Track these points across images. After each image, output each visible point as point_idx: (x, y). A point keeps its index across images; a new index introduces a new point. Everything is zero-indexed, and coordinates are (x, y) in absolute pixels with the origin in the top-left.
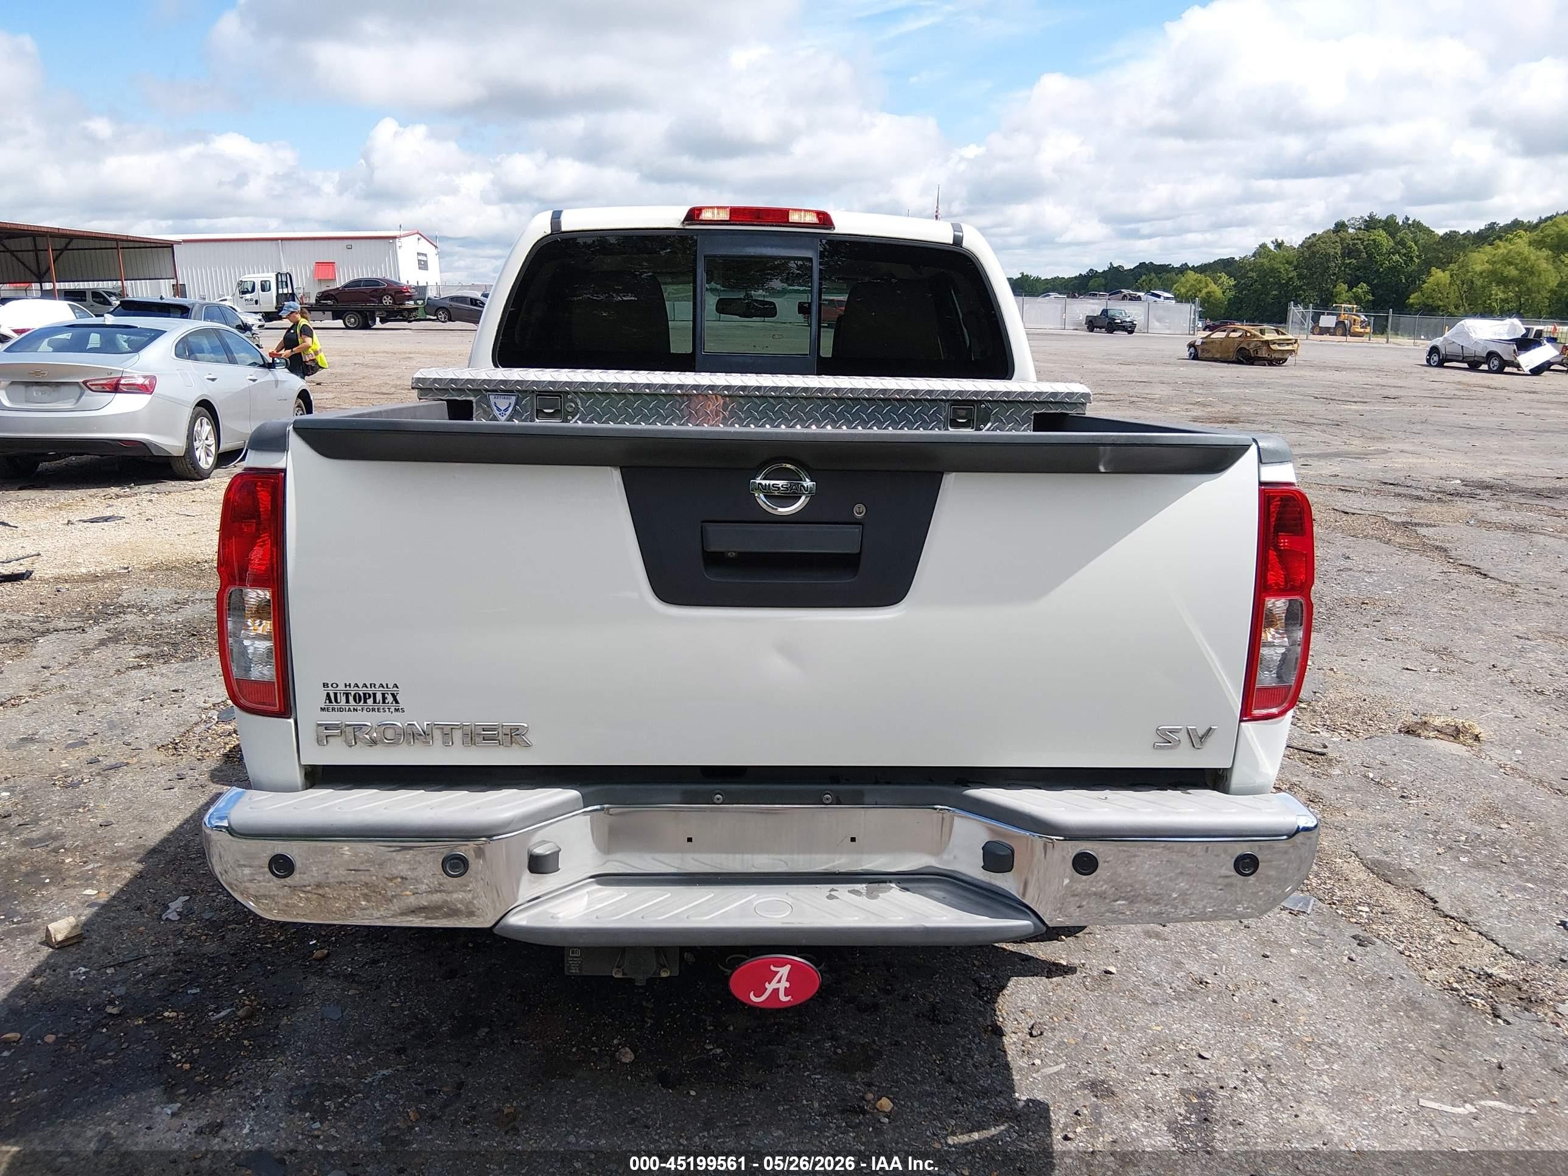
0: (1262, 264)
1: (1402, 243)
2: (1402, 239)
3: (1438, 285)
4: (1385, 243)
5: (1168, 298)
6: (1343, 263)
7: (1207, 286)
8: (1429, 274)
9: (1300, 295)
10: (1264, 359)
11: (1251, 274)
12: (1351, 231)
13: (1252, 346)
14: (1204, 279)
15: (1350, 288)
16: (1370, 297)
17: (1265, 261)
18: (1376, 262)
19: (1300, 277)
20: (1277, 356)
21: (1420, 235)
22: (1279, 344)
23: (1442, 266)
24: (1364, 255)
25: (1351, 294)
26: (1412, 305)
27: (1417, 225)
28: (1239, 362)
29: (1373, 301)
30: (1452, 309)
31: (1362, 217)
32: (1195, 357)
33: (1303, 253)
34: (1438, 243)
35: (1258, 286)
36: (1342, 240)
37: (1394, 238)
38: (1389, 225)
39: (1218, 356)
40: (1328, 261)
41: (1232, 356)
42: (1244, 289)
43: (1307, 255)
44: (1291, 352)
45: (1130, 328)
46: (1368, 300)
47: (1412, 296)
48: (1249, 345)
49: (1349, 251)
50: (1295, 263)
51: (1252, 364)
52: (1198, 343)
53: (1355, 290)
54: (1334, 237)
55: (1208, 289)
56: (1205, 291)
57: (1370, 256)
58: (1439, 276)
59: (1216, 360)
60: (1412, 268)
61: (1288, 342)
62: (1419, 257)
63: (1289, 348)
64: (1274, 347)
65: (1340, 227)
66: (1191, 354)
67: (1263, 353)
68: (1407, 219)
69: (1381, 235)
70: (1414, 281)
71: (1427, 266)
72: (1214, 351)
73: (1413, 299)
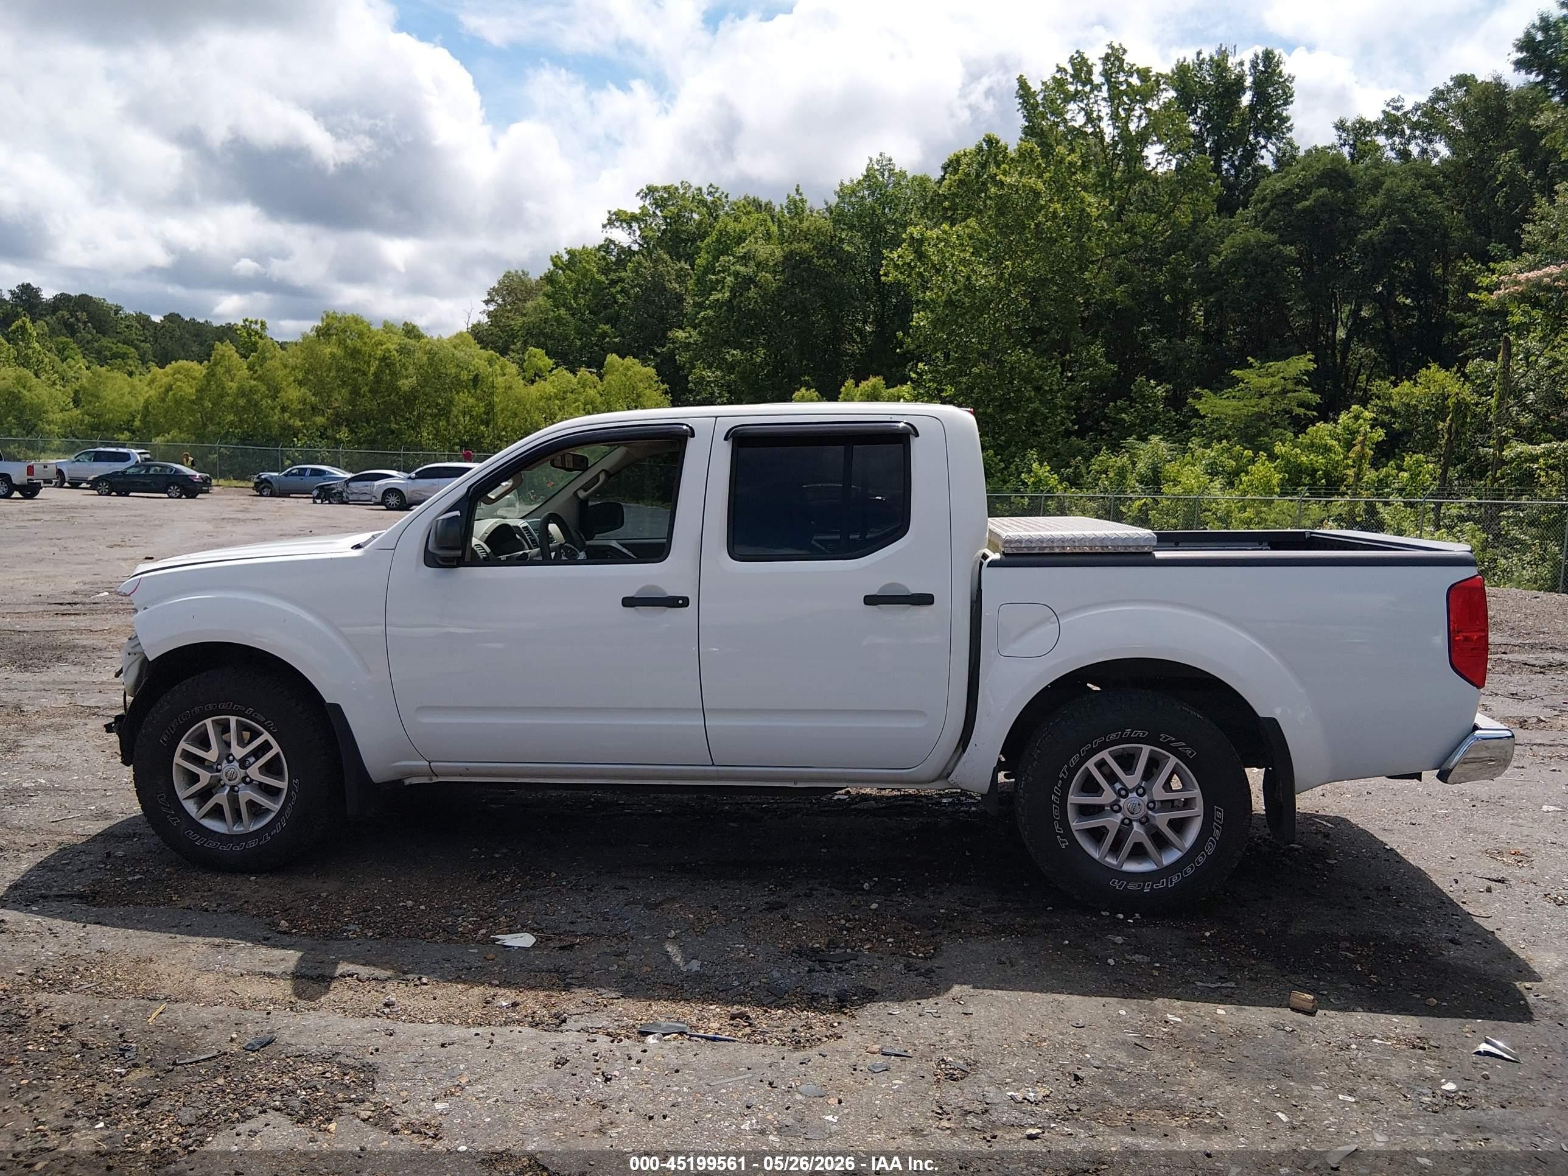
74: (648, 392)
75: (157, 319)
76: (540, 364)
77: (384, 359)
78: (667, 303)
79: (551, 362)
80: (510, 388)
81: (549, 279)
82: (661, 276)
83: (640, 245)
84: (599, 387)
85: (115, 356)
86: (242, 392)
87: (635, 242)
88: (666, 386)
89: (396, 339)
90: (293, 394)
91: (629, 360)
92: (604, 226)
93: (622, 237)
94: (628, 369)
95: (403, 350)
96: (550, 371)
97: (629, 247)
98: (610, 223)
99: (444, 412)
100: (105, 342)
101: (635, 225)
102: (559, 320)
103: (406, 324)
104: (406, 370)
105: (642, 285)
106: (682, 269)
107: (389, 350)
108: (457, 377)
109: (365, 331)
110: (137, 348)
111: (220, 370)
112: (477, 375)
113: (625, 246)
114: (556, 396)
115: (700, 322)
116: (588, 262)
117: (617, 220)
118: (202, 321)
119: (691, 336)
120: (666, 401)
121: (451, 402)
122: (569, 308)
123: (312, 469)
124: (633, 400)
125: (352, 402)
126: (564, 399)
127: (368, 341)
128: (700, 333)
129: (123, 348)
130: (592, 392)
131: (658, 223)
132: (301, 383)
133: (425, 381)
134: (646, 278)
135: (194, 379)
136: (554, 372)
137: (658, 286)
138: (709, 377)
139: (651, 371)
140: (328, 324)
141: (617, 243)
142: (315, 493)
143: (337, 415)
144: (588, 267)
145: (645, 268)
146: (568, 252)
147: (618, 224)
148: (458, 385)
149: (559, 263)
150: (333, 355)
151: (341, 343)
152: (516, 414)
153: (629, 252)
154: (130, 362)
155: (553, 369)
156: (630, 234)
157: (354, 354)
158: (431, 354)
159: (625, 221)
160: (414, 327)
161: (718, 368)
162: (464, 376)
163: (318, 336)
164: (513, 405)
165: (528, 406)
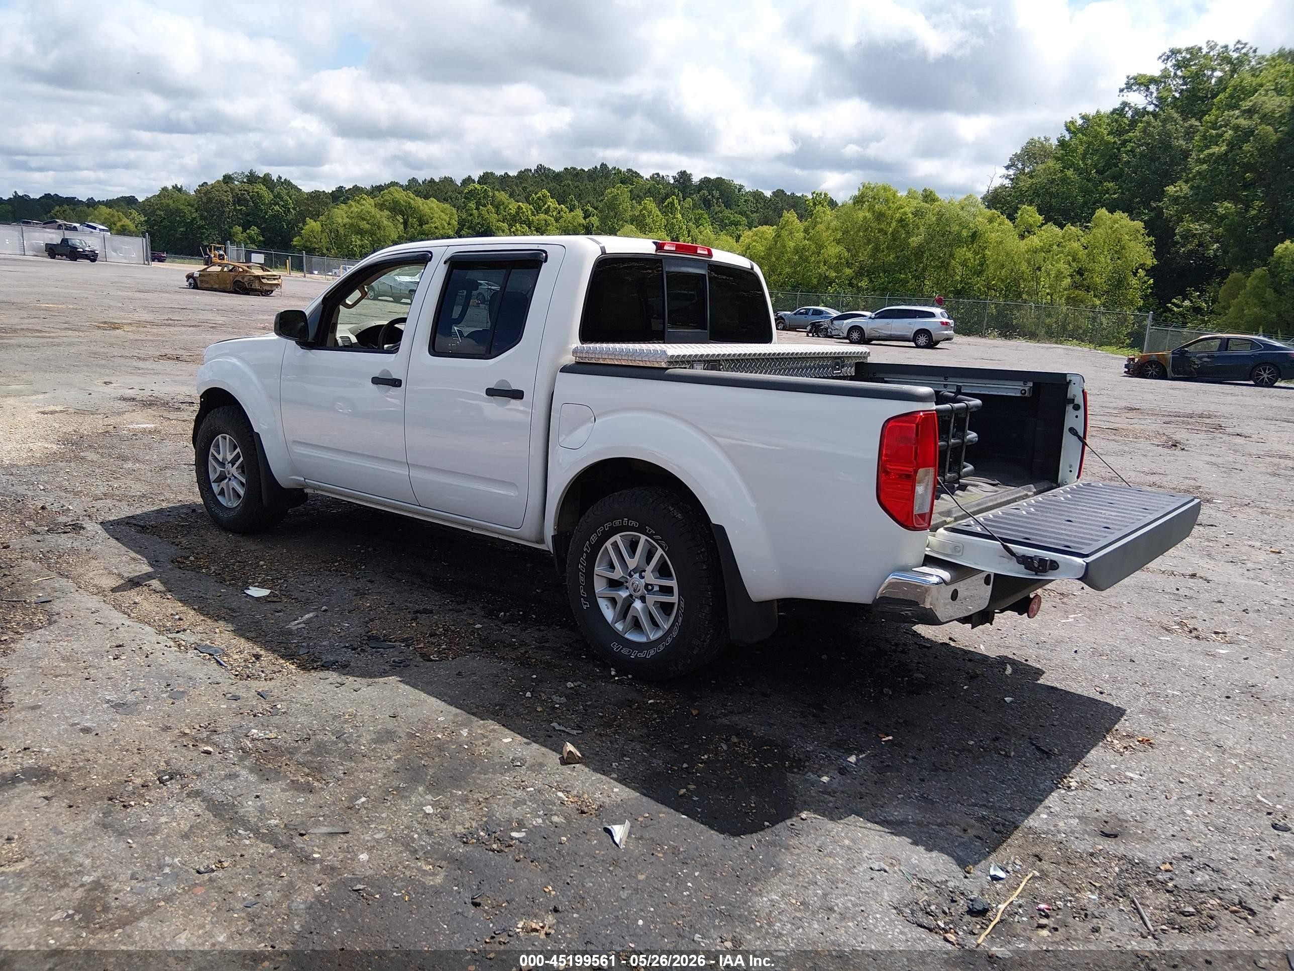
0: (168, 205)
1: (278, 196)
2: (279, 193)
3: (312, 231)
4: (266, 195)
5: (104, 230)
6: (235, 209)
7: (120, 220)
8: (305, 223)
9: (204, 233)
10: (256, 290)
11: (159, 212)
12: (236, 183)
13: (246, 279)
14: (116, 213)
15: (244, 230)
16: (262, 238)
17: (171, 202)
18: (262, 210)
19: (202, 217)
20: (268, 288)
21: (292, 192)
22: (268, 279)
23: (315, 216)
24: (251, 204)
25: (245, 235)
26: (295, 246)
27: (288, 183)
28: (235, 292)
29: (264, 242)
30: (325, 251)
31: (243, 173)
32: (195, 287)
33: (201, 198)
34: (307, 199)
35: (166, 223)
36: (231, 189)
37: (272, 192)
38: (267, 180)
39: (216, 286)
40: (223, 206)
41: (229, 286)
42: (155, 225)
43: (204, 199)
44: (277, 285)
45: (92, 257)
46: (260, 241)
47: (295, 239)
48: (243, 278)
49: (239, 200)
50: (196, 206)
51: (248, 294)
52: (196, 275)
53: (248, 231)
54: (225, 187)
55: (122, 223)
56: (119, 224)
57: (256, 205)
58: (312, 225)
59: (215, 290)
60: (290, 217)
61: (274, 277)
62: (294, 209)
63: (275, 282)
64: (264, 281)
65: (227, 179)
66: (190, 284)
67: (256, 285)
68: (280, 178)
69: (262, 189)
70: (294, 227)
71: (302, 218)
72: (212, 282)
73: (296, 241)
74: (1132, 244)
75: (768, 194)
76: (1031, 220)
77: (901, 220)
78: (1172, 160)
79: (1041, 218)
80: (1001, 242)
81: (1062, 143)
82: (1169, 135)
83: (1156, 106)
84: (1082, 240)
85: (731, 224)
86: (796, 251)
87: (1151, 103)
88: (1152, 238)
89: (914, 203)
90: (833, 250)
91: (1118, 215)
92: (1121, 90)
93: (1138, 99)
94: (1115, 222)
95: (918, 213)
96: (1040, 227)
97: (1145, 108)
98: (1129, 87)
99: (944, 265)
100: (727, 212)
101: (1153, 88)
102: (1064, 180)
103: (925, 190)
104: (918, 229)
105: (1149, 144)
106: (1191, 126)
107: (905, 213)
108: (959, 234)
109: (891, 197)
110: (747, 217)
111: (784, 233)
112: (975, 232)
113: (1140, 107)
114: (1042, 249)
115: (1194, 176)
116: (1100, 126)
117: (1136, 83)
118: (799, 195)
119: (1181, 190)
120: (1149, 253)
121: (952, 256)
122: (1077, 169)
123: (815, 310)
124: (1116, 252)
125: (873, 256)
126: (1050, 251)
127: (891, 204)
128: (1192, 188)
129: (738, 217)
130: (1076, 245)
131: (1176, 85)
132: (838, 242)
133: (931, 237)
134: (1153, 136)
135: (765, 239)
136: (1044, 228)
137: (1165, 145)
138: (1196, 229)
139: (1139, 224)
140: (863, 193)
141: (1133, 105)
142: (809, 328)
143: (861, 268)
144: (1099, 129)
145: (1154, 127)
146: (1083, 117)
147: (1134, 88)
148: (958, 241)
149: (1072, 128)
150: (865, 218)
151: (871, 208)
152: (1003, 265)
153: (1145, 112)
154: (740, 228)
155: (1043, 224)
156: (1147, 96)
157: (880, 216)
158: (940, 215)
159: (1142, 84)
160: (931, 192)
161: (1208, 221)
162: (965, 233)
163: (854, 203)
164: (1002, 258)
165: (1016, 258)
